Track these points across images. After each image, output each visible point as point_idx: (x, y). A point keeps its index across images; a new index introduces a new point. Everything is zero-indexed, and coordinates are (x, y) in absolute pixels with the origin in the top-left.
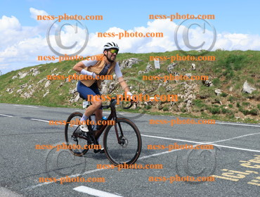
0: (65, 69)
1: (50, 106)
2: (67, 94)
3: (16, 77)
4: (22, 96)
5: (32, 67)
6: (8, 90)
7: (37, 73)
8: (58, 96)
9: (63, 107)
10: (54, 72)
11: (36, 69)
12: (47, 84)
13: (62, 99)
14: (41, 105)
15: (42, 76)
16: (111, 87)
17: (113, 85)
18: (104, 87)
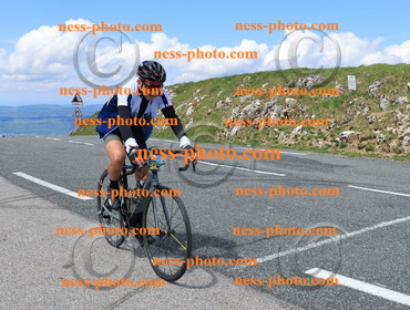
0: (212, 91)
10: (198, 95)
11: (171, 91)
12: (190, 111)
15: (182, 100)
16: (282, 116)
17: (286, 114)
18: (273, 115)
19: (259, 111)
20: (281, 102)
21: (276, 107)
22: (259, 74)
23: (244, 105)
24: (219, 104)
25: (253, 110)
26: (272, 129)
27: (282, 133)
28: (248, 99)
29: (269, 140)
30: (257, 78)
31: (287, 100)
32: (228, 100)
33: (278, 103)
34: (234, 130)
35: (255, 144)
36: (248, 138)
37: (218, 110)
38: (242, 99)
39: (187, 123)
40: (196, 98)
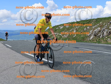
1: (78, 41)
2: (86, 36)
3: (58, 28)
7: (68, 26)
8: (81, 37)
9: (84, 42)
12: (75, 31)
13: (83, 38)
15: (71, 28)
16: (108, 33)
17: (110, 32)
18: (105, 33)
19: (100, 31)
20: (108, 28)
21: (106, 30)
22: (98, 19)
23: (94, 29)
24: (85, 29)
25: (98, 31)
26: (105, 37)
27: (109, 39)
28: (95, 27)
29: (104, 41)
30: (98, 20)
31: (110, 27)
32: (88, 28)
33: (107, 28)
34: (91, 38)
35: (99, 42)
36: (96, 40)
37: (84, 31)
38: (93, 27)
39: (74, 35)
40: (76, 27)
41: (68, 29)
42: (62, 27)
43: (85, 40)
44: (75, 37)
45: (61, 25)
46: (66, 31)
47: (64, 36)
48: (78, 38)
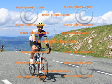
0: (101, 32)
1: (95, 56)
2: (106, 49)
3: (67, 36)
4: (73, 48)
5: (77, 30)
6: (63, 44)
8: (100, 50)
9: (104, 58)
10: (93, 34)
11: (80, 32)
12: (90, 41)
13: (103, 52)
14: (88, 55)
15: (85, 36)
24: (105, 38)
32: (110, 36)
37: (104, 41)
39: (89, 47)
40: (93, 35)
41: (81, 38)
42: (72, 35)
43: (106, 54)
44: (91, 49)
45: (71, 31)
46: (78, 40)
47: (75, 47)
48: (95, 51)
